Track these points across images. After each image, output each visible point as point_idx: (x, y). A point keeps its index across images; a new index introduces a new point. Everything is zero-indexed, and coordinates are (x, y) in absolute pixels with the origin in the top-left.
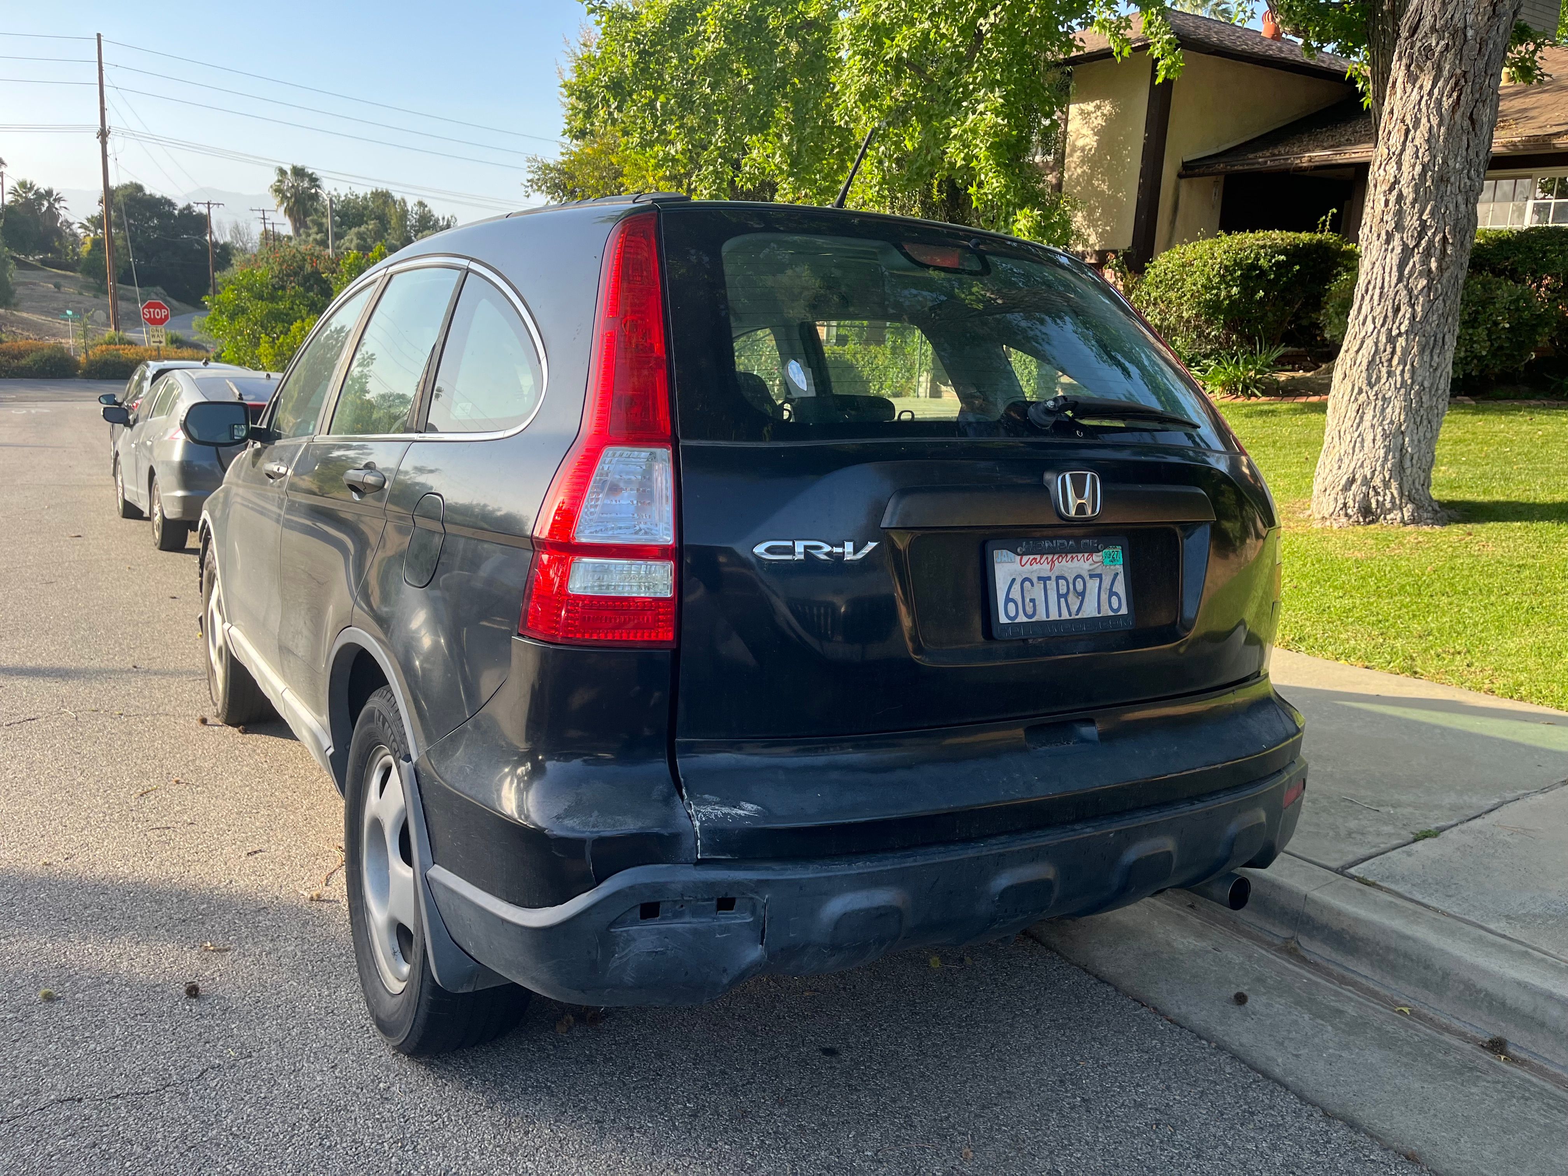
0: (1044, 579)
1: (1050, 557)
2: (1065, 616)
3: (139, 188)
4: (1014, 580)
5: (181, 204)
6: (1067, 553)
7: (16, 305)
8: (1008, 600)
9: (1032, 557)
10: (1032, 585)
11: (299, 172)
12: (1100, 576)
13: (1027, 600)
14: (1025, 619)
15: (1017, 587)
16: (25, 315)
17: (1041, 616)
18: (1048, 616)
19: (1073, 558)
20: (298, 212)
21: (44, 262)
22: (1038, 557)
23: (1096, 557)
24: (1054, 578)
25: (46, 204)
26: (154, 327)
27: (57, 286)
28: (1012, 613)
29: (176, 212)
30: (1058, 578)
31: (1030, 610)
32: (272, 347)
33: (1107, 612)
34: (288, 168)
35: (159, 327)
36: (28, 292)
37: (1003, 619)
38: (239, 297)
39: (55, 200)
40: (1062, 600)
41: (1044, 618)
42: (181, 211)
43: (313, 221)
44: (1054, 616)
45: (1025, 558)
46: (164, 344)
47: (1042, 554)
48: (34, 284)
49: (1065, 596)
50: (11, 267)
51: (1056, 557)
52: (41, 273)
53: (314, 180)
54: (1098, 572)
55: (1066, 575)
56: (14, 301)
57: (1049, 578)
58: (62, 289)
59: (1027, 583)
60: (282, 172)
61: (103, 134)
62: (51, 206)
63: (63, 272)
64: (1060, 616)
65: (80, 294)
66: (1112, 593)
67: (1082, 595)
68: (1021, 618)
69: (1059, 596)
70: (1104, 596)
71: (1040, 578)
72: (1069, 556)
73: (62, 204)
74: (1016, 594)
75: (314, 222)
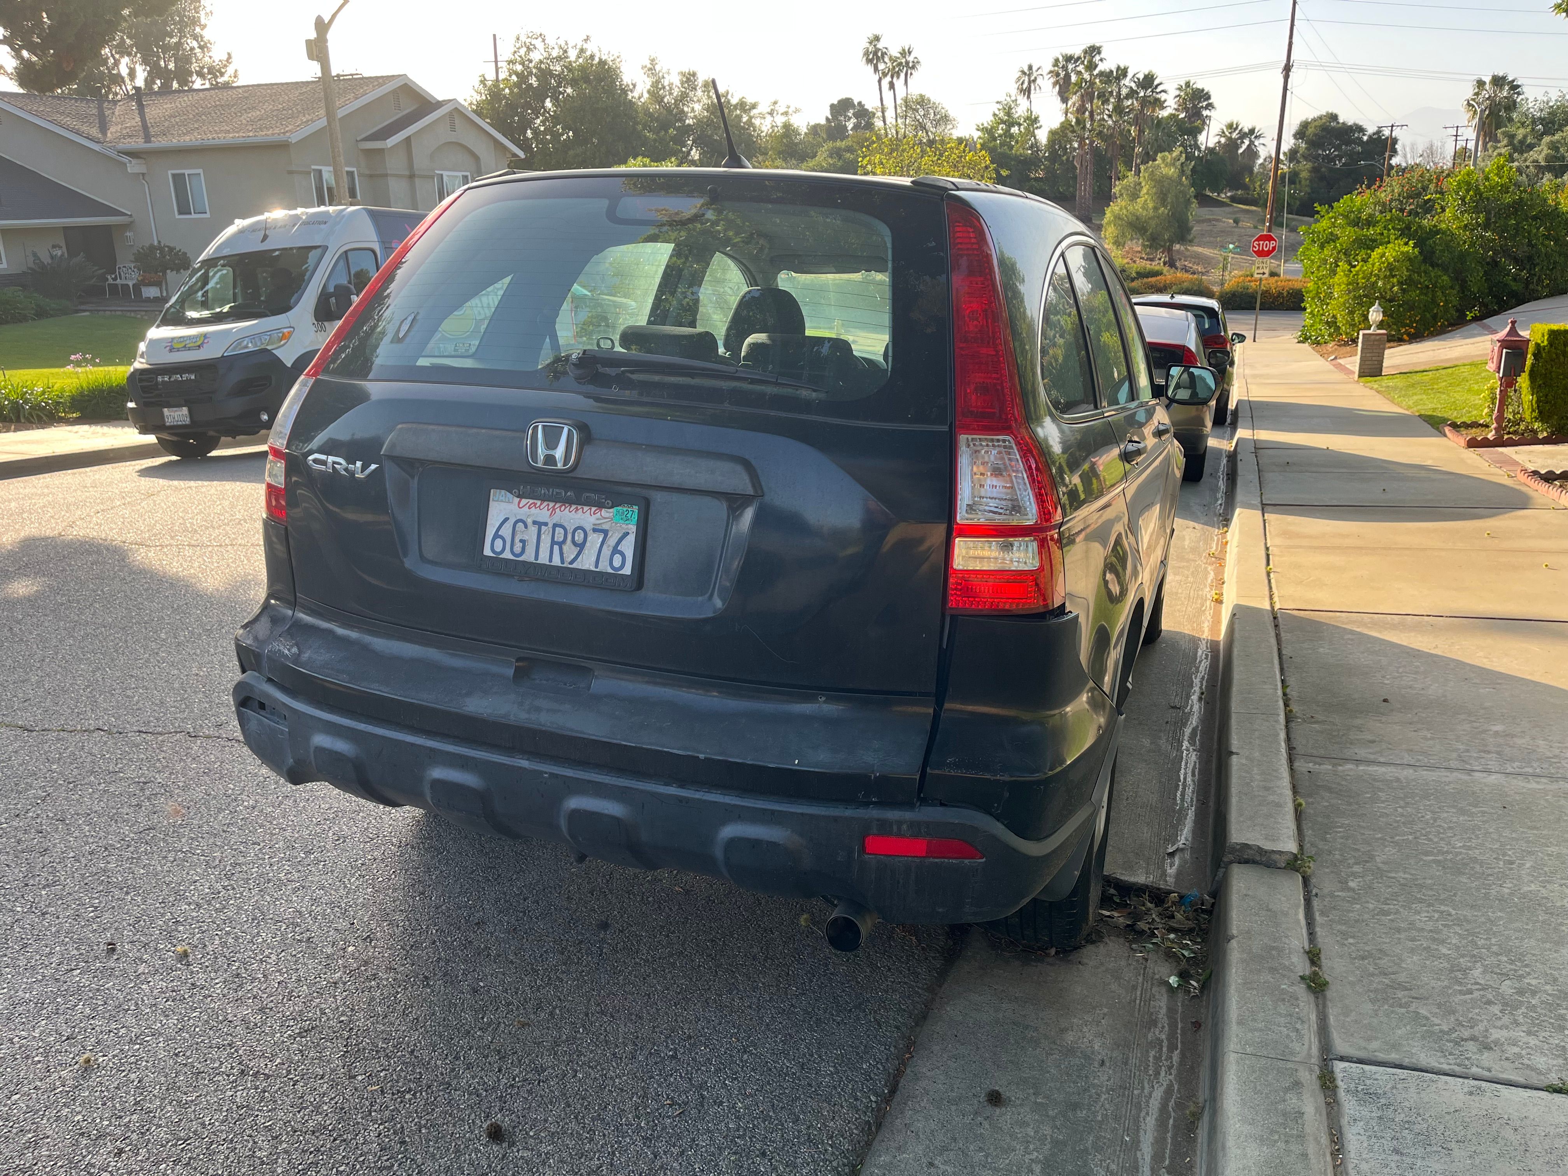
0: (539, 524)
1: (551, 504)
2: (556, 561)
3: (1334, 117)
4: (506, 519)
5: (1371, 129)
6: (571, 504)
7: (1191, 241)
8: (496, 536)
9: (531, 501)
10: (526, 527)
11: (1499, 81)
12: (605, 533)
13: (517, 540)
14: (511, 557)
15: (508, 526)
16: (1200, 250)
17: (529, 556)
18: (537, 558)
19: (577, 509)
20: (1490, 125)
21: (1233, 199)
22: (539, 503)
23: (604, 513)
24: (550, 525)
25: (1247, 142)
26: (1261, 259)
27: (1236, 221)
28: (498, 549)
29: (1365, 138)
30: (555, 526)
31: (518, 548)
32: (1347, 276)
33: (604, 567)
34: (1487, 79)
35: (1266, 259)
36: (1209, 228)
37: (487, 552)
38: (1334, 225)
39: (1256, 137)
40: (556, 548)
41: (532, 560)
42: (1370, 137)
43: (1503, 133)
44: (543, 559)
45: (524, 501)
46: (1266, 276)
47: (543, 500)
48: (1217, 220)
49: (561, 544)
50: (1193, 206)
51: (558, 505)
52: (1227, 209)
53: (1515, 87)
54: (605, 527)
55: (565, 524)
56: (1190, 237)
57: (546, 524)
58: (1240, 224)
59: (520, 525)
60: (1481, 84)
61: (1287, 69)
62: (1252, 143)
63: (1247, 207)
64: (550, 560)
65: (1255, 227)
66: (615, 551)
67: (581, 546)
68: (507, 555)
69: (553, 542)
70: (606, 552)
71: (535, 523)
72: (574, 507)
73: (1262, 140)
74: (506, 532)
75: (1506, 134)
